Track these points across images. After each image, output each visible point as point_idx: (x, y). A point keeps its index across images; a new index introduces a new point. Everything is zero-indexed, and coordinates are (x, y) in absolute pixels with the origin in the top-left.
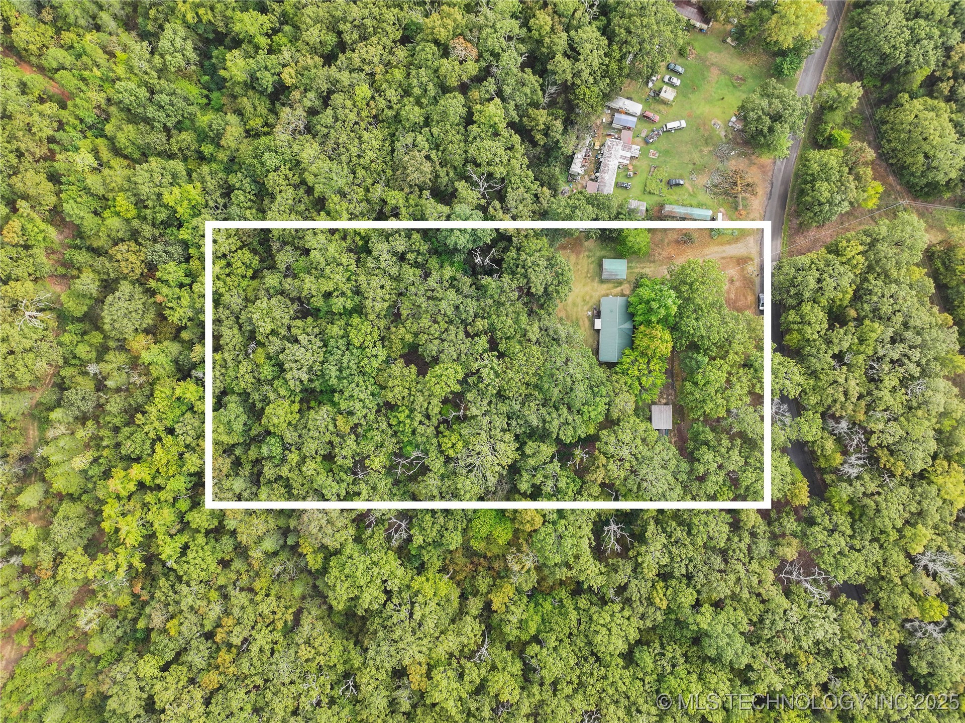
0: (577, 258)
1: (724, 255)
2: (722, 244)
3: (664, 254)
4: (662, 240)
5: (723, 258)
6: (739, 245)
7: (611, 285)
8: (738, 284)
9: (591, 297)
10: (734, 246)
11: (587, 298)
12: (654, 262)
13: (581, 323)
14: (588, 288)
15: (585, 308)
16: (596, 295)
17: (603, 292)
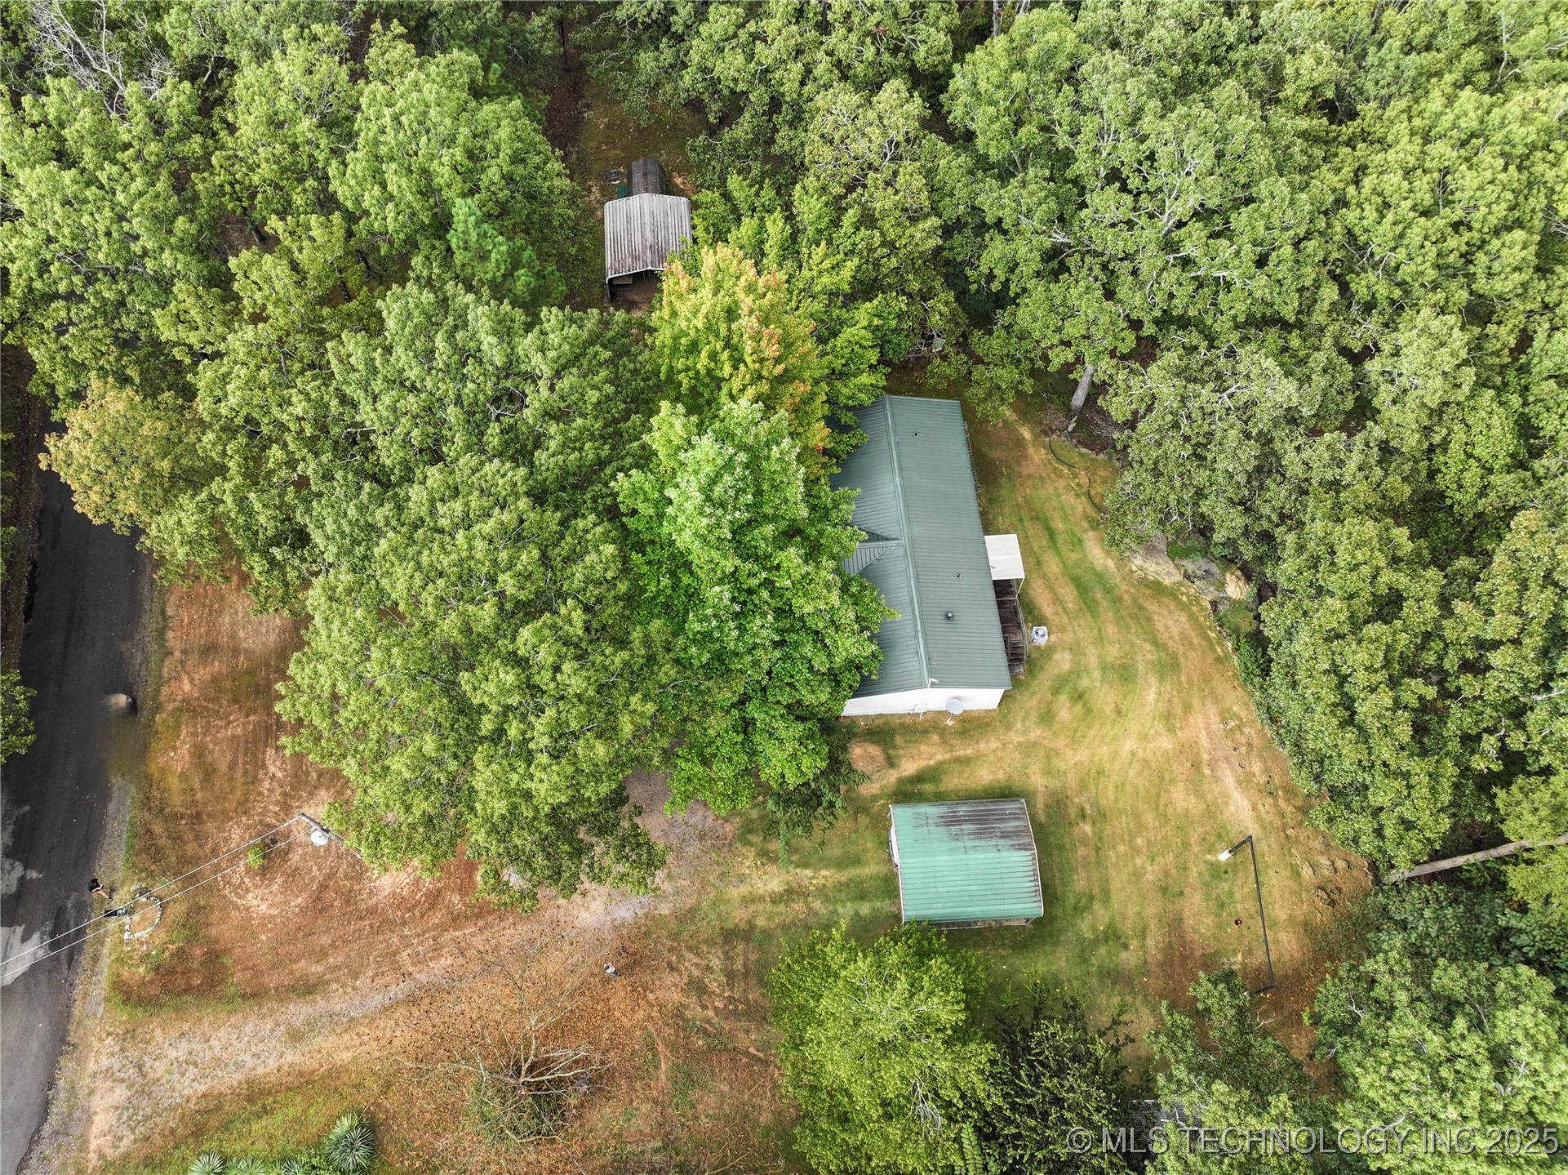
0: (1175, 924)
1: (298, 1011)
2: (304, 1083)
3: (669, 991)
4: (686, 1079)
5: (308, 988)
6: (189, 1088)
7: (954, 782)
8: (237, 835)
9: (1047, 717)
10: (230, 1079)
11: (1065, 712)
12: (729, 936)
13: (1068, 593)
14: (1072, 759)
15: (1063, 661)
16: (1025, 730)
17: (989, 745)
